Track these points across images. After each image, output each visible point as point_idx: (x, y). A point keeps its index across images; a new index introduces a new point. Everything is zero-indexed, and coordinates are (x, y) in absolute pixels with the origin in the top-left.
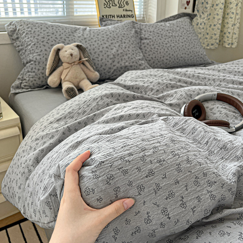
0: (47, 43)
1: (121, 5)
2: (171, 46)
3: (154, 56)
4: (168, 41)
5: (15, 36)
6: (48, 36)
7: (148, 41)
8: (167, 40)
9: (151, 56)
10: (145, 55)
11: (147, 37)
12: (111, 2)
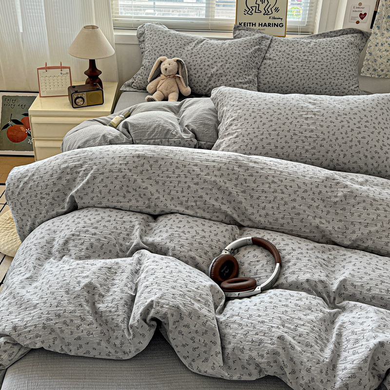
0: (158, 52)
1: (267, 12)
2: (298, 72)
3: (271, 81)
4: (297, 66)
5: (142, 39)
6: (161, 46)
7: (271, 62)
8: (297, 64)
9: (267, 80)
10: (262, 77)
11: (272, 58)
12: (254, 8)
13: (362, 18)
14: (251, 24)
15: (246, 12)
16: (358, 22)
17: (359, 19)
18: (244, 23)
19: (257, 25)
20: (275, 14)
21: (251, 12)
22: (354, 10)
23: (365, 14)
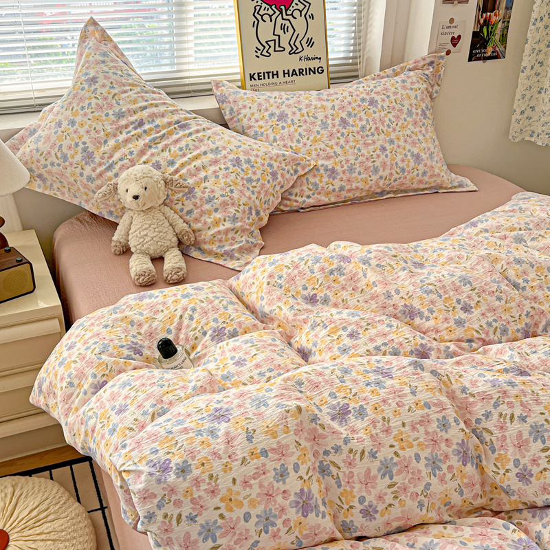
12: (272, 44)
13: (454, 45)
14: (271, 74)
15: (259, 52)
16: (448, 53)
17: (450, 47)
18: (258, 74)
19: (281, 74)
20: (308, 52)
21: (267, 52)
22: (442, 31)
23: (459, 37)
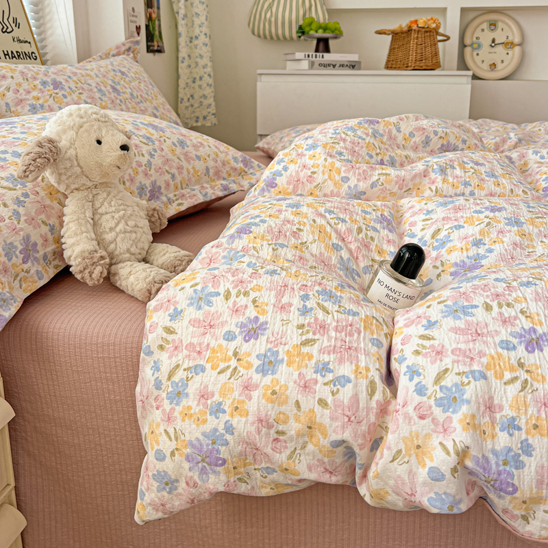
1: (6, 27)
13: (138, 34)
19: (2, 56)
20: (17, 33)
22: (130, 18)
23: (140, 27)
